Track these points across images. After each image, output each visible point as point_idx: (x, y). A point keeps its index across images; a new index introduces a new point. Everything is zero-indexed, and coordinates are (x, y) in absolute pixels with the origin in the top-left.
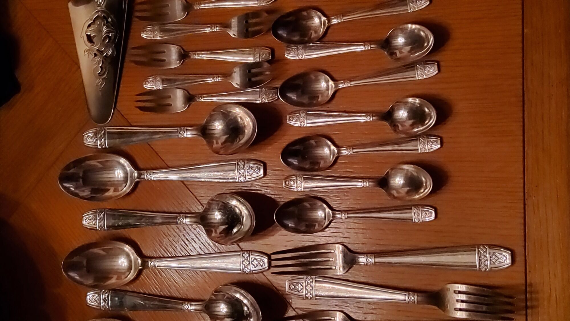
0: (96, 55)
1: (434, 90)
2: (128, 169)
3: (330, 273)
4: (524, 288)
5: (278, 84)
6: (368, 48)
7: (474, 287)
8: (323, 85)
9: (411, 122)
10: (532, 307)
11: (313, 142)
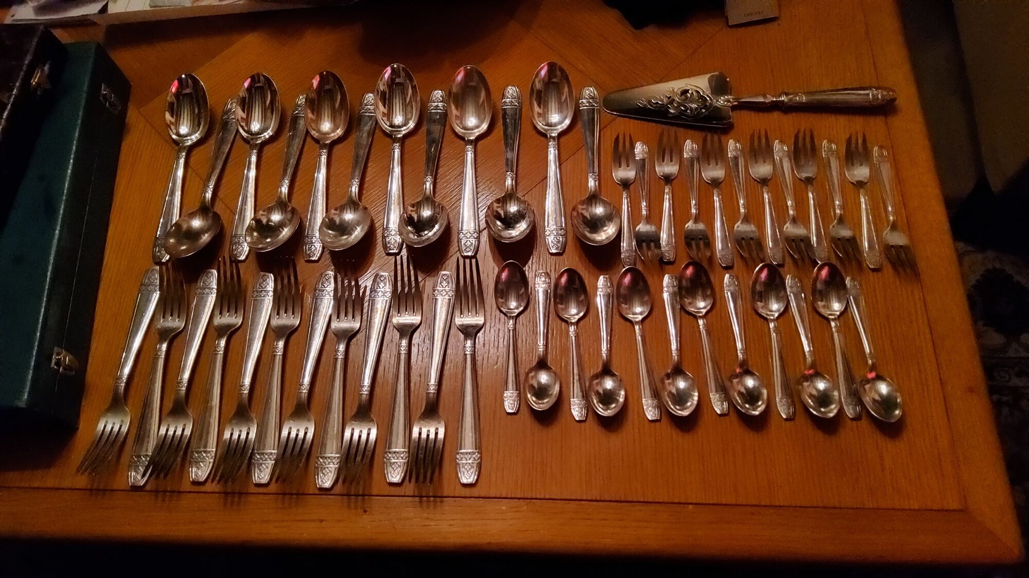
0: (669, 98)
1: (632, 415)
2: (559, 127)
3: (457, 313)
4: (440, 495)
5: (640, 267)
6: (674, 353)
7: (441, 447)
8: (638, 309)
9: (601, 391)
10: (421, 502)
11: (582, 297)
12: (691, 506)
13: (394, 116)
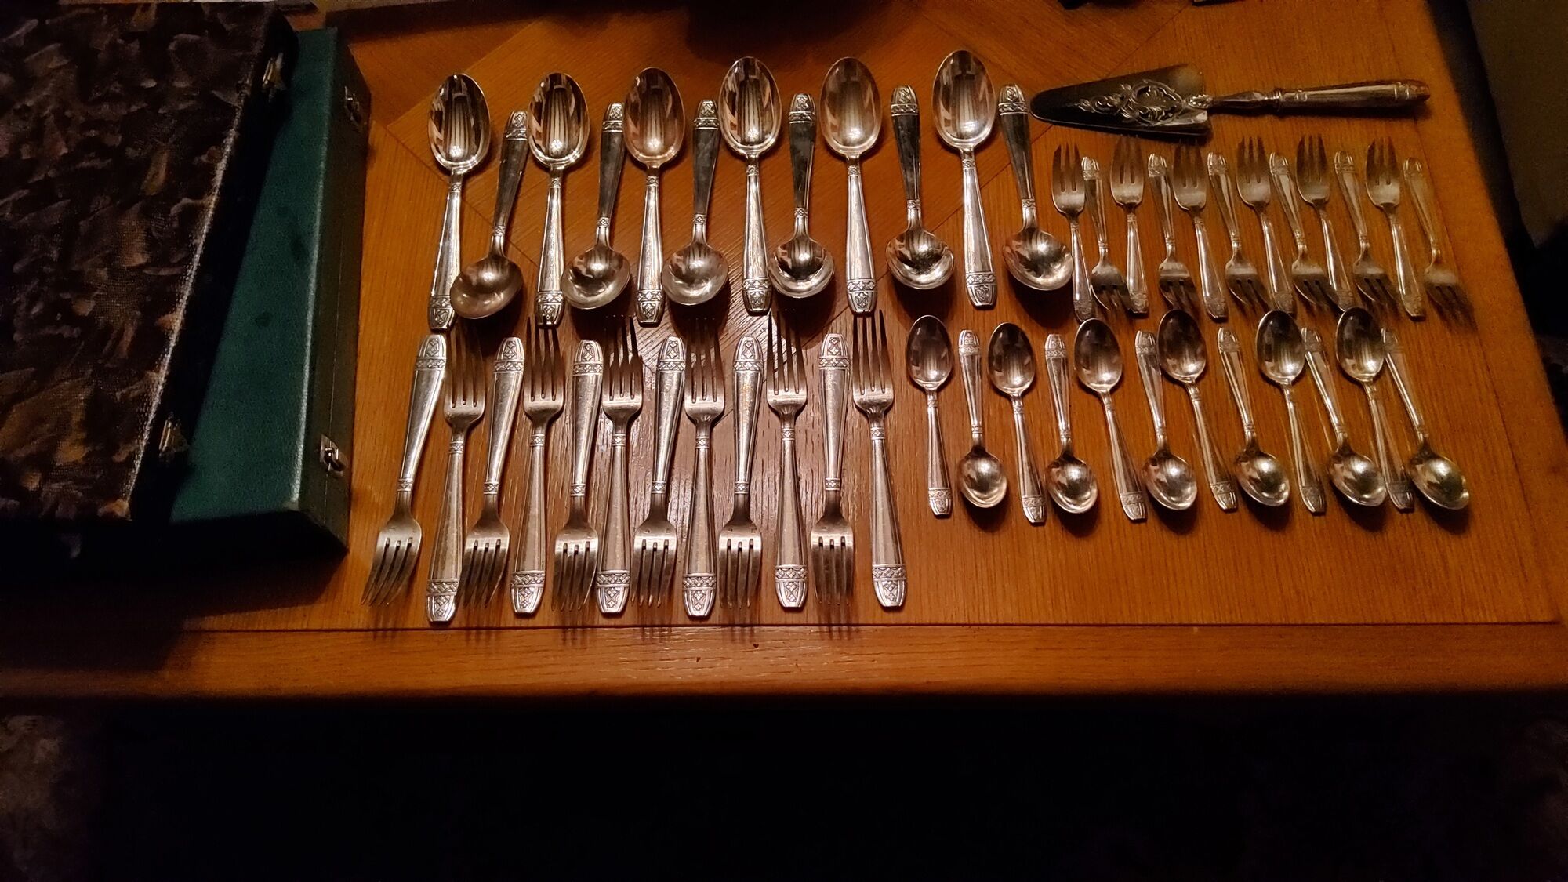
0: (1121, 98)
1: (1107, 516)
2: (976, 138)
3: (855, 386)
4: (855, 622)
5: (1103, 320)
7: (851, 556)
8: (1105, 377)
9: (1065, 482)
10: (830, 633)
11: (1027, 360)
12: (1196, 628)
13: (746, 129)
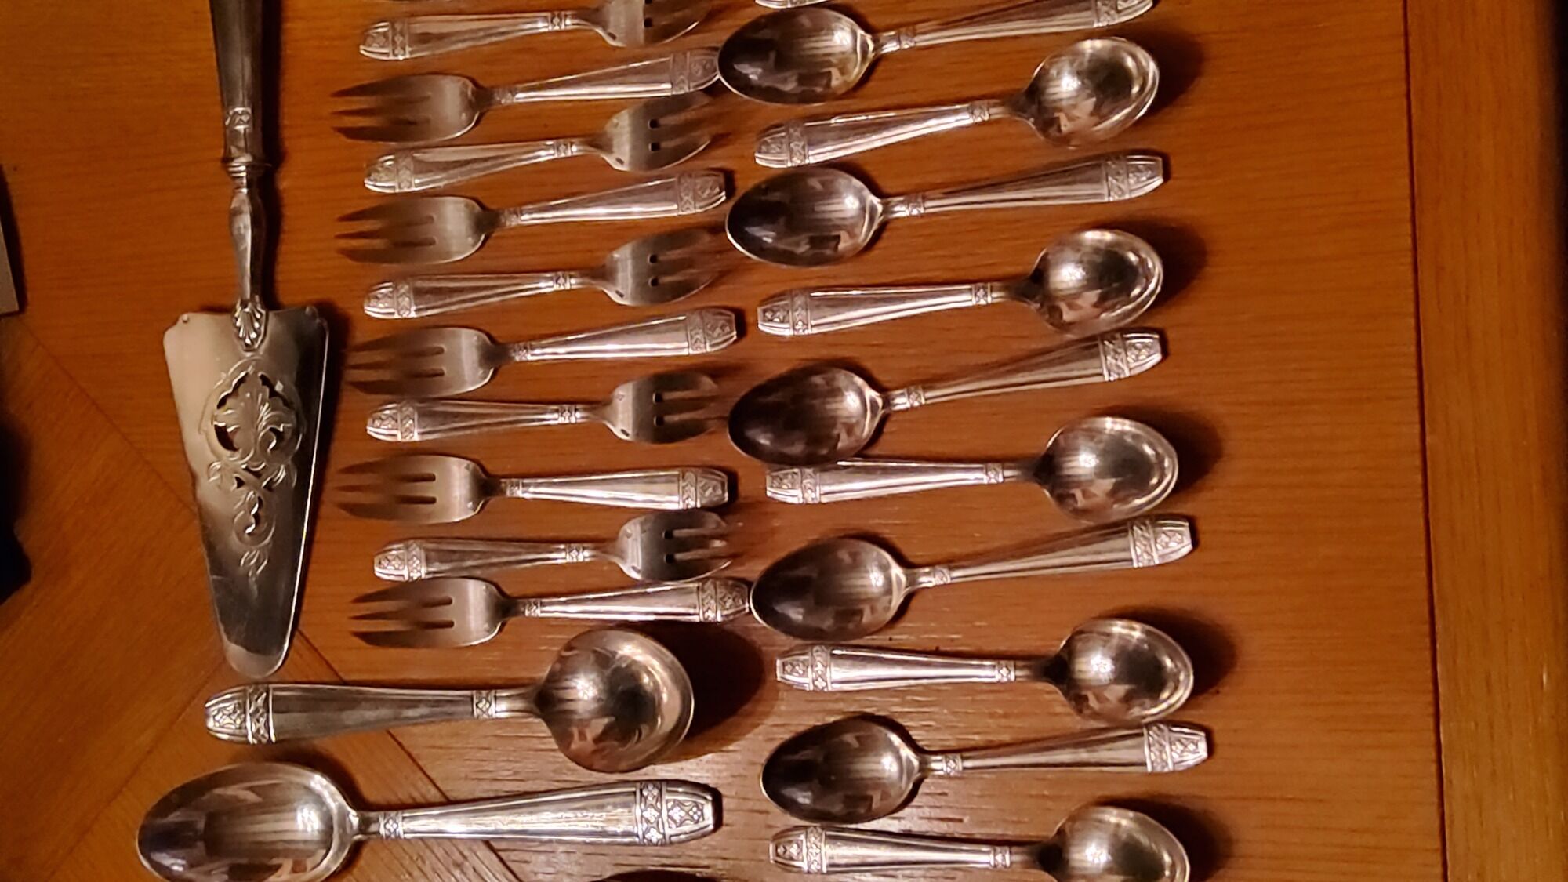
0: (240, 483)
1: (1182, 599)
2: (333, 805)
5: (752, 571)
8: (875, 579)
11: (849, 738)
